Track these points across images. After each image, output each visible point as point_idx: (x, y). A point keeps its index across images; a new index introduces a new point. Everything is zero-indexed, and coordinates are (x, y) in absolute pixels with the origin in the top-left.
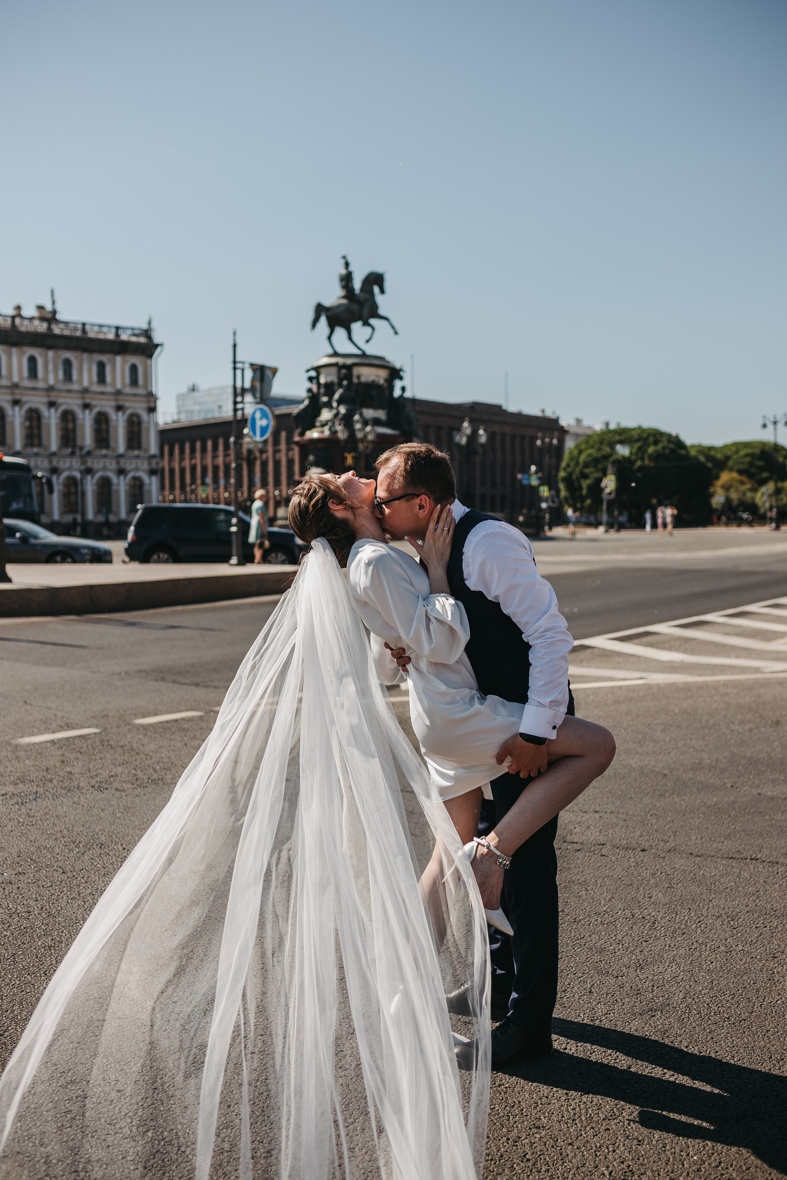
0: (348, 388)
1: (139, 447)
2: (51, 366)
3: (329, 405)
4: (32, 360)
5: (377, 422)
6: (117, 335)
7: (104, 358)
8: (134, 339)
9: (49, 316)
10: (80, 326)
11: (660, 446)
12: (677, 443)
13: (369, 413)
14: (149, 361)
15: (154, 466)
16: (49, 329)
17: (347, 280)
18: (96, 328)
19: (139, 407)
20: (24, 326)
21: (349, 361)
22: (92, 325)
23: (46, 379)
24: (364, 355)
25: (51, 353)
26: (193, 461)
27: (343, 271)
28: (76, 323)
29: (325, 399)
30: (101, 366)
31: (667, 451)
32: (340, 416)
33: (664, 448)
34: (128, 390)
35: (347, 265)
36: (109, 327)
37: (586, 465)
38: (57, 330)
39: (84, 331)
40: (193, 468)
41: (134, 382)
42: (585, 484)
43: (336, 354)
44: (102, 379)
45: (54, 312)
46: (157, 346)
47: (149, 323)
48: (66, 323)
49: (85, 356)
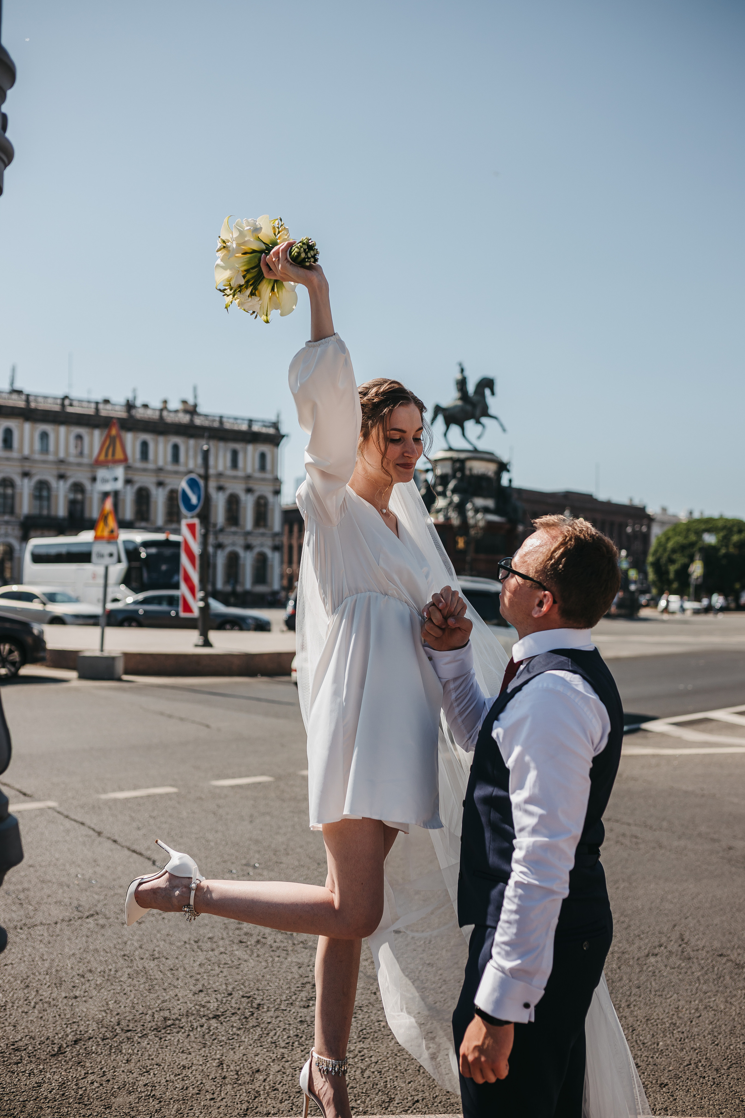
0: (461, 480)
1: (265, 526)
2: (191, 453)
3: (443, 494)
4: (176, 448)
5: (486, 510)
6: (250, 426)
7: (238, 446)
8: (264, 430)
9: (191, 409)
10: (218, 419)
11: (743, 535)
13: (480, 502)
14: (275, 449)
15: (277, 542)
16: (192, 421)
17: (462, 384)
18: (231, 421)
19: (266, 490)
20: (170, 418)
21: (463, 456)
22: (229, 418)
23: (186, 464)
24: (476, 450)
25: (192, 442)
27: (459, 376)
28: (214, 416)
29: (440, 489)
30: (235, 454)
32: (453, 505)
34: (258, 475)
35: (462, 370)
36: (243, 419)
37: (674, 551)
38: (198, 421)
39: (221, 422)
41: (263, 467)
42: (672, 569)
43: (450, 449)
44: (235, 464)
45: (195, 406)
46: (283, 436)
47: (278, 416)
48: (206, 416)
49: (221, 445)
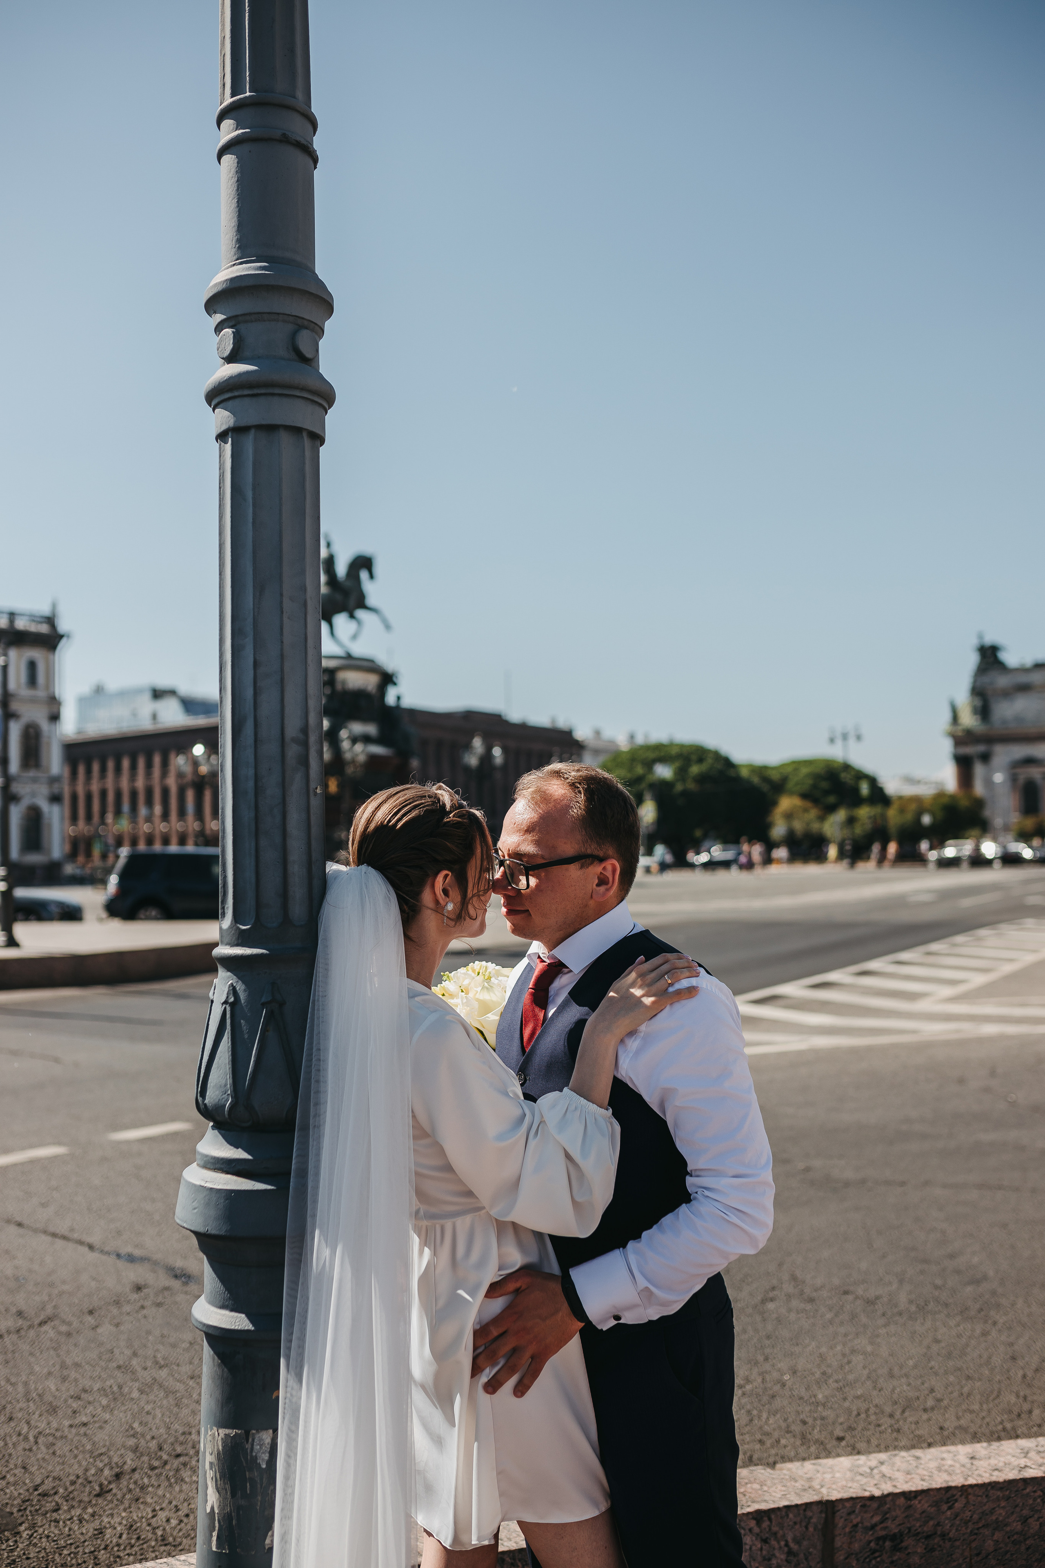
0: (330, 698)
1: (37, 766)
5: (366, 739)
6: (11, 622)
8: (33, 628)
11: (705, 766)
12: (727, 763)
13: (358, 728)
14: (51, 656)
15: (54, 790)
17: (328, 564)
19: (39, 716)
21: (334, 664)
24: (349, 656)
26: (104, 784)
27: (324, 554)
31: (713, 772)
33: (710, 769)
34: (26, 692)
35: (329, 546)
40: (103, 793)
41: (32, 681)
46: (62, 636)
47: (54, 607)
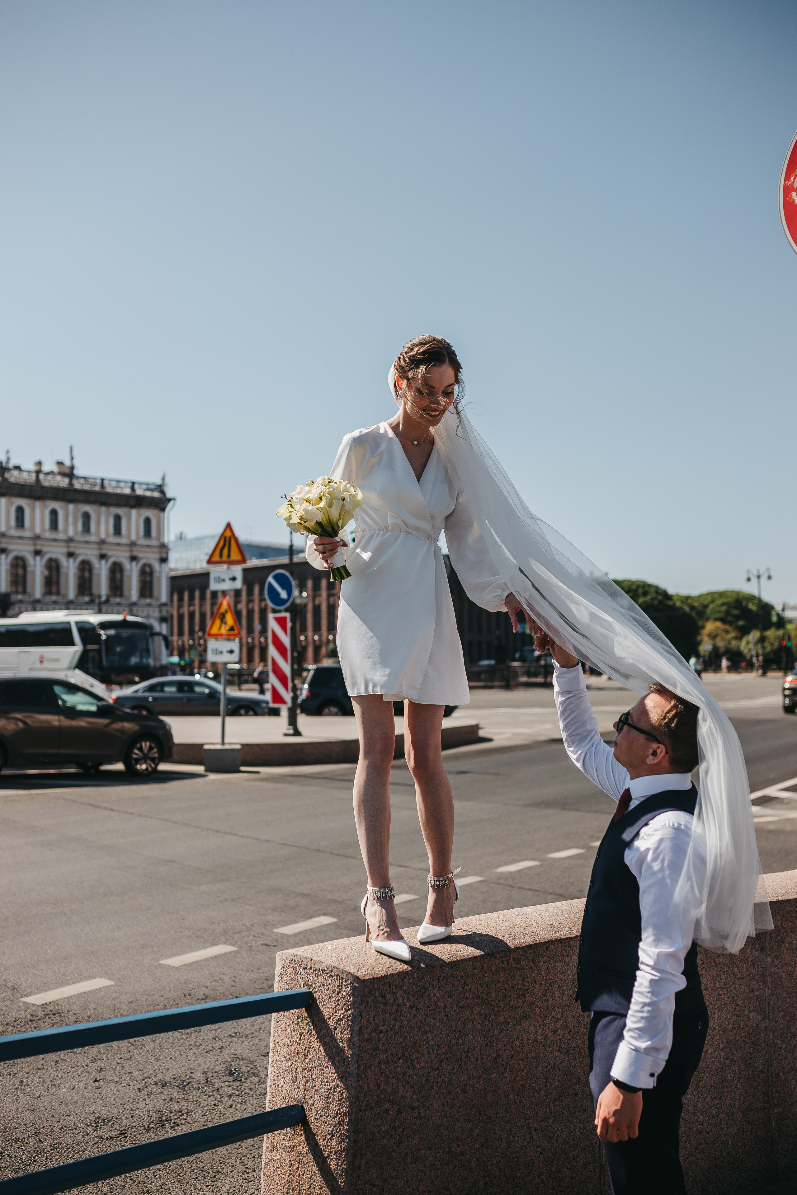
1: (151, 596)
2: (71, 519)
4: (54, 513)
6: (133, 489)
7: (121, 511)
8: (148, 494)
9: (67, 471)
10: (99, 482)
11: (649, 597)
12: (665, 595)
14: (162, 514)
15: (164, 613)
16: (71, 484)
18: (114, 484)
19: (153, 558)
20: (47, 482)
22: (110, 480)
23: (66, 531)
25: (71, 507)
26: (192, 608)
28: (95, 479)
30: (118, 519)
31: (656, 602)
33: (653, 599)
34: (142, 541)
36: (126, 482)
38: (77, 485)
39: (102, 486)
40: (192, 615)
41: (148, 533)
44: (118, 531)
45: (72, 468)
46: (169, 500)
47: (163, 479)
48: (85, 478)
49: (103, 509)
